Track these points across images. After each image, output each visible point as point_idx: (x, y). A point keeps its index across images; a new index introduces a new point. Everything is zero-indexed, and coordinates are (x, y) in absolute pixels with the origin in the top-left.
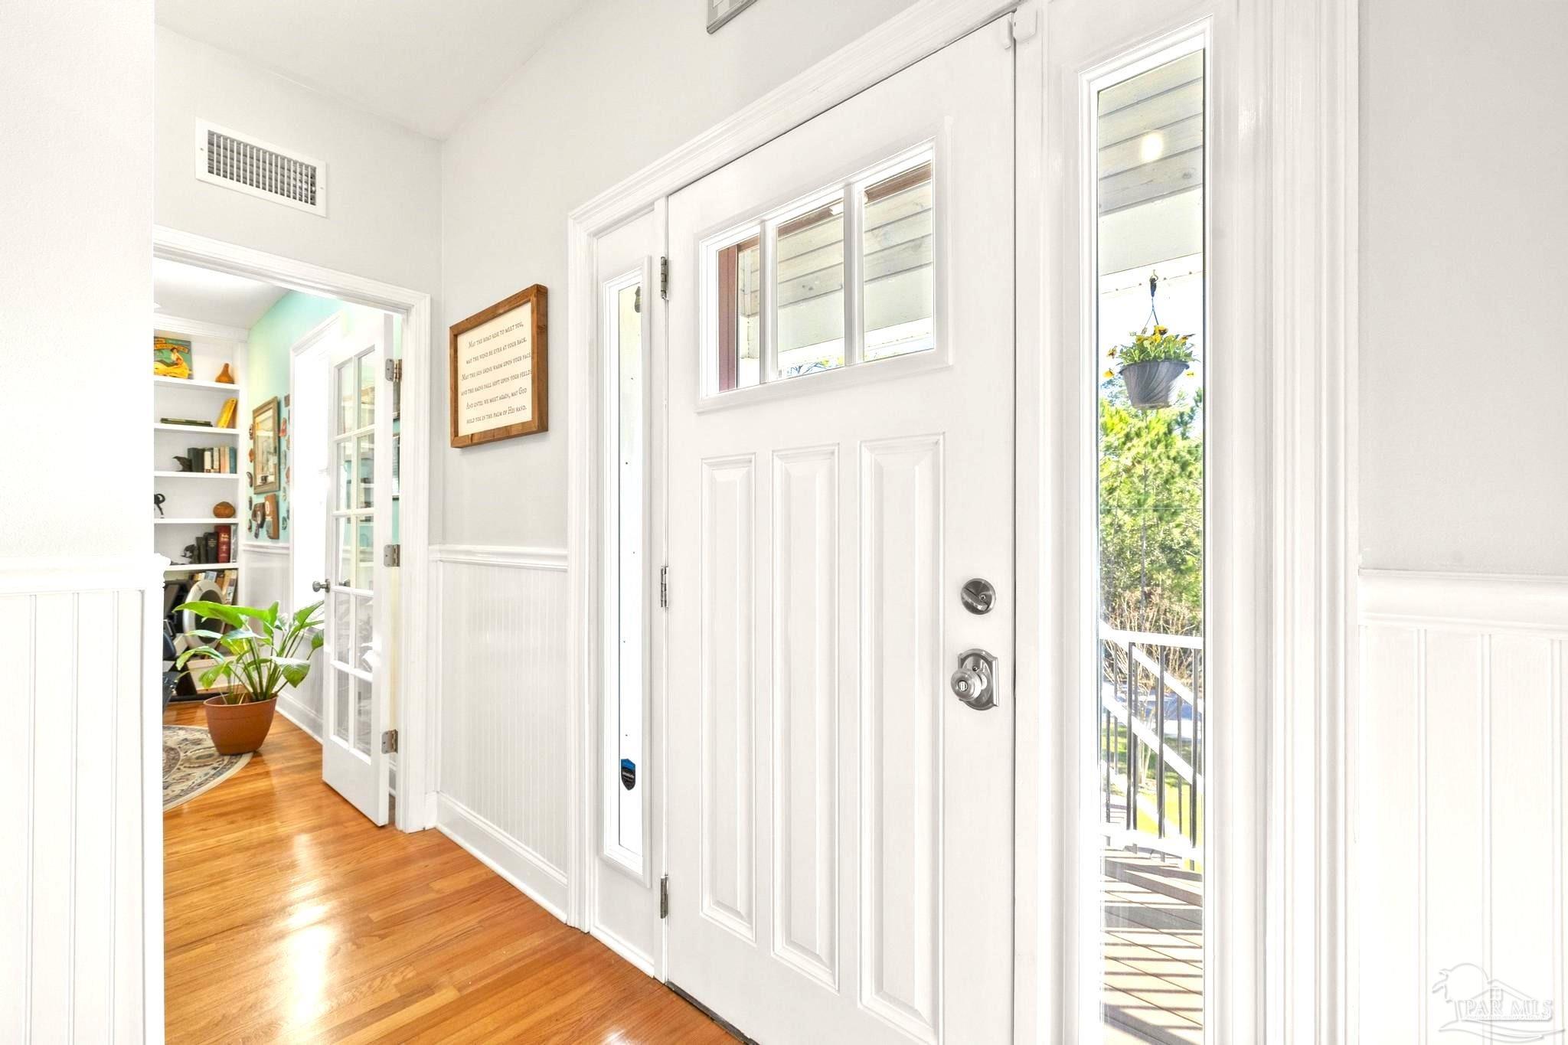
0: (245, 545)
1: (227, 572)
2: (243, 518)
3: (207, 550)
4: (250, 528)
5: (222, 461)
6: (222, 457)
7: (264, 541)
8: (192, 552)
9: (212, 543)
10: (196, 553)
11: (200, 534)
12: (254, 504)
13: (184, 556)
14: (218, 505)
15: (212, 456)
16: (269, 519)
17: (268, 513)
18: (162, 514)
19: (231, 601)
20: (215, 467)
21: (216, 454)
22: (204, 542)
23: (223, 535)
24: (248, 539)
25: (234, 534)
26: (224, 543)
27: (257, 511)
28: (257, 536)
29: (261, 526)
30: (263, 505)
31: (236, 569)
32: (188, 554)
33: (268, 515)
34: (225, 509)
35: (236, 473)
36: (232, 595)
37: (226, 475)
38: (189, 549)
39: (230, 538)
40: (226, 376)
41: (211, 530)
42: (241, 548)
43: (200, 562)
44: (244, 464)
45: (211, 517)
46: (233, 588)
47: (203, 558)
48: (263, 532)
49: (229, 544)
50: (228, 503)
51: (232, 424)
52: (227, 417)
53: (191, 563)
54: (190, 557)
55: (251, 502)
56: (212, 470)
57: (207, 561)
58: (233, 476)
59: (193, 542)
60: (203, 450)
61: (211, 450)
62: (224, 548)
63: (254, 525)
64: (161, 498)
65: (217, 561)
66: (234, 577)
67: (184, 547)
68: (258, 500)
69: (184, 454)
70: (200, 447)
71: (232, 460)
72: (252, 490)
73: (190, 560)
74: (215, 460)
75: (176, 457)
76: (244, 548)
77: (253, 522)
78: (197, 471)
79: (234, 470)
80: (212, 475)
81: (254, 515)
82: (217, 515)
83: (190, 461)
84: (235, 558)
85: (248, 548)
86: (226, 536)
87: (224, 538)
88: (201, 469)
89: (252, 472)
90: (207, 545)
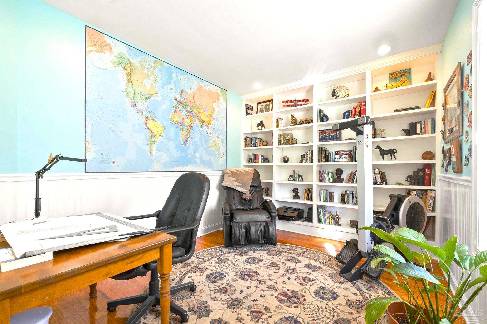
0: (439, 176)
1: (429, 192)
2: (438, 160)
3: (418, 178)
4: (443, 166)
5: (426, 128)
6: (426, 125)
7: (451, 175)
8: (410, 179)
9: (421, 175)
10: (412, 179)
11: (415, 169)
12: (445, 149)
13: (407, 181)
14: (424, 153)
15: (421, 126)
16: (454, 159)
17: (453, 154)
18: (396, 159)
19: (431, 208)
20: (422, 132)
21: (423, 124)
22: (416, 174)
23: (427, 170)
24: (442, 173)
25: (433, 168)
26: (428, 174)
27: (446, 153)
28: (446, 171)
29: (449, 164)
30: (450, 149)
31: (435, 190)
32: (409, 180)
33: (454, 155)
34: (429, 155)
35: (435, 133)
36: (432, 205)
37: (429, 135)
38: (409, 177)
39: (431, 172)
40: (430, 78)
41: (421, 167)
42: (437, 178)
43: (414, 185)
44: (440, 126)
45: (421, 160)
46: (432, 201)
47: (416, 182)
48: (450, 168)
49: (430, 175)
50: (430, 152)
51: (433, 104)
52: (429, 102)
53: (410, 185)
54: (410, 181)
55: (443, 149)
56: (421, 134)
57: (418, 185)
58: (433, 135)
59: (412, 174)
60: (416, 124)
61: (420, 122)
62: (428, 177)
63: (445, 163)
64: (395, 151)
65: (424, 185)
66: (433, 194)
67: (407, 176)
68: (447, 147)
69: (406, 127)
70: (414, 122)
71: (433, 126)
72: (444, 141)
73: (409, 183)
74: (422, 128)
75: (403, 130)
76: (439, 178)
77: (445, 162)
78: (413, 134)
79: (434, 131)
80: (421, 136)
81: (445, 157)
82: (424, 158)
83: (409, 130)
84: (434, 183)
85: (441, 178)
86: (429, 170)
87: (427, 171)
88: (415, 133)
89: (443, 130)
90: (418, 175)
